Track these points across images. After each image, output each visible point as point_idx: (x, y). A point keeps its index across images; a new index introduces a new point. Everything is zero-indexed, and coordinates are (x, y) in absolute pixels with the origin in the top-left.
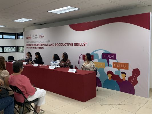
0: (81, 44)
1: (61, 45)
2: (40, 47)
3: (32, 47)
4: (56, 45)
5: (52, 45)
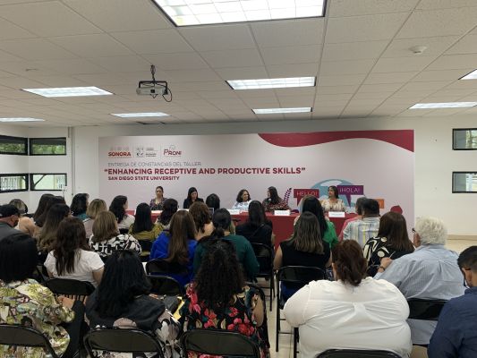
0: (290, 170)
1: (237, 171)
2: (165, 175)
3: (134, 175)
4: (220, 171)
5: (207, 171)
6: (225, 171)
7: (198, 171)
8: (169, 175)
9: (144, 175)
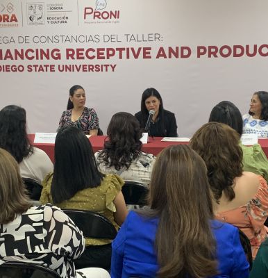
1: (238, 51)
2: (86, 61)
3: (26, 62)
4: (201, 51)
5: (174, 52)
6: (212, 51)
7: (154, 53)
8: (95, 62)
9: (45, 61)
